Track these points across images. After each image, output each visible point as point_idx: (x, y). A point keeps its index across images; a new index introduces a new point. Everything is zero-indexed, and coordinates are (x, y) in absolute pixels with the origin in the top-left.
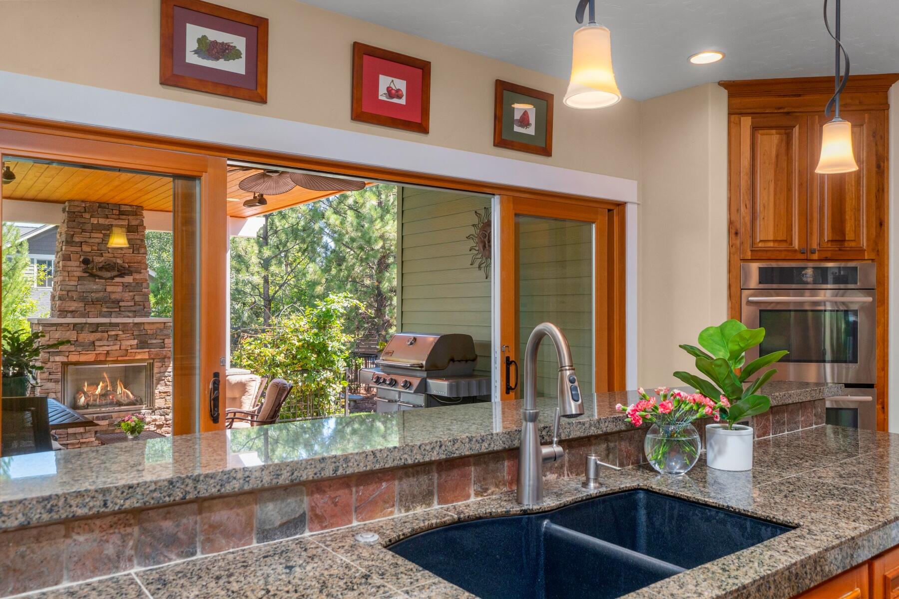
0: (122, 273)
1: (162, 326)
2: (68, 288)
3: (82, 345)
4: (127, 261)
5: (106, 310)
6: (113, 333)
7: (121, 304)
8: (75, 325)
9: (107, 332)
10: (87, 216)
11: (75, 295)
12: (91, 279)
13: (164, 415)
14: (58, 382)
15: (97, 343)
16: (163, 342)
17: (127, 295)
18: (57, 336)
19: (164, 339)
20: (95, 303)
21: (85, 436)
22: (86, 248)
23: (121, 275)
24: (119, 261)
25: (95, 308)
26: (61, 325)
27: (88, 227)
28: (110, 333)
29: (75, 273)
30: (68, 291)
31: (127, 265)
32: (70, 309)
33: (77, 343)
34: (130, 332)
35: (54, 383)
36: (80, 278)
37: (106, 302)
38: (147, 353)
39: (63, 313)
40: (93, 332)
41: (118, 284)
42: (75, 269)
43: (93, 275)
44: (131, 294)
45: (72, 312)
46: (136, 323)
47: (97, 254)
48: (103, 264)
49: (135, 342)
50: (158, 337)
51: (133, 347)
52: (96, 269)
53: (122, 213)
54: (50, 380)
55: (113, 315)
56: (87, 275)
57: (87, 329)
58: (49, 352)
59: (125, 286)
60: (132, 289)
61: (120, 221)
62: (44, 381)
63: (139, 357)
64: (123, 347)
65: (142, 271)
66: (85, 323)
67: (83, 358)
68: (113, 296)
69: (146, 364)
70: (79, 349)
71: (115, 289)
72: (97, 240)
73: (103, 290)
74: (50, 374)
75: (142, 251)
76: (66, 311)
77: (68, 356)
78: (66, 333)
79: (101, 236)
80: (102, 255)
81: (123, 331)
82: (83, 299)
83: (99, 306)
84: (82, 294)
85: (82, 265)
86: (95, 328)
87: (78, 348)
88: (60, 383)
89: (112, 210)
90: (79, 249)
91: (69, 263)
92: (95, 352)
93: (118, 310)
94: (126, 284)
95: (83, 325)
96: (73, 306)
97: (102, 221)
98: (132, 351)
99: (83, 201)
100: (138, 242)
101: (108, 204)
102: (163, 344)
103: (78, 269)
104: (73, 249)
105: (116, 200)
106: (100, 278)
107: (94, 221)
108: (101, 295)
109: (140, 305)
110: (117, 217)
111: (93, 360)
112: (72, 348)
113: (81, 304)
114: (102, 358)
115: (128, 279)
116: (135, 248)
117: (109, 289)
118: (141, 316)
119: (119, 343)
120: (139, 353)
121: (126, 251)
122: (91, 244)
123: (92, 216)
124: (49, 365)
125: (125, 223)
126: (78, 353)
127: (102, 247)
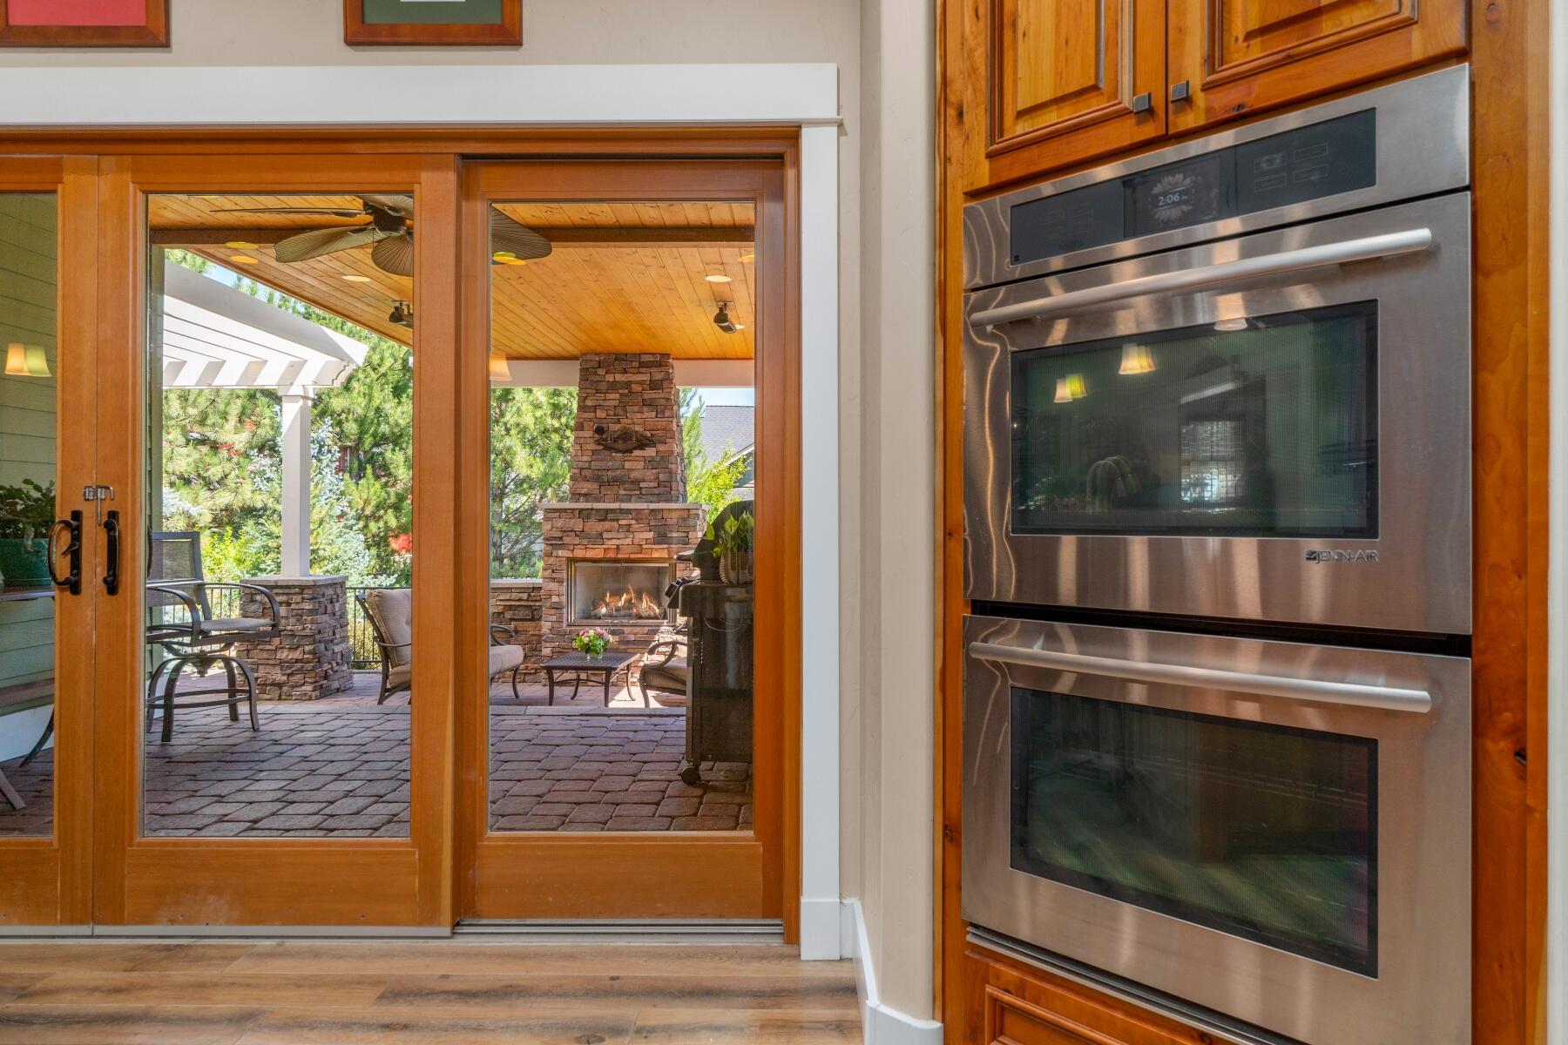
0: (643, 443)
1: (685, 514)
2: (580, 464)
3: (588, 537)
4: (649, 428)
5: (622, 492)
6: (624, 522)
7: (642, 485)
8: (581, 511)
9: (618, 520)
10: (601, 372)
11: (588, 473)
12: (607, 452)
14: (563, 582)
15: (605, 535)
16: (687, 537)
17: (650, 474)
18: (561, 525)
19: (688, 532)
20: (611, 483)
22: (601, 414)
23: (641, 446)
24: (638, 428)
25: (611, 490)
26: (569, 510)
27: (603, 386)
28: (620, 522)
29: (587, 445)
30: (581, 469)
31: (648, 434)
32: (583, 492)
33: (583, 534)
34: (644, 521)
35: (557, 584)
36: (594, 452)
37: (624, 482)
38: (666, 550)
39: (576, 496)
40: (601, 520)
41: (637, 458)
43: (607, 448)
44: (654, 471)
45: (585, 495)
46: (653, 510)
47: (612, 421)
48: (619, 433)
49: (651, 535)
50: (680, 529)
51: (649, 541)
52: (611, 440)
53: (643, 365)
54: (553, 580)
55: (633, 498)
56: (601, 447)
57: (593, 517)
58: (552, 545)
59: (649, 462)
60: (655, 464)
61: (641, 375)
62: (547, 580)
63: (656, 555)
64: (636, 542)
65: (668, 440)
66: (592, 509)
67: (590, 554)
68: (633, 475)
69: (667, 565)
70: (585, 542)
71: (636, 464)
72: (615, 403)
73: (621, 467)
74: (553, 571)
75: (667, 413)
76: (579, 494)
77: (572, 551)
78: (570, 522)
79: (617, 396)
80: (619, 422)
81: (637, 520)
82: (596, 479)
83: (616, 488)
84: (596, 472)
85: (596, 436)
86: (604, 515)
87: (583, 541)
89: (631, 361)
90: (593, 415)
91: (581, 434)
92: (603, 547)
93: (638, 492)
94: (649, 459)
95: (589, 511)
96: (586, 487)
97: (619, 377)
98: (647, 546)
99: (596, 354)
100: (663, 402)
101: (626, 354)
102: (686, 539)
103: (592, 441)
104: (586, 415)
105: (635, 349)
106: (618, 451)
107: (610, 378)
108: (618, 473)
109: (665, 487)
110: (636, 370)
111: (601, 556)
112: (578, 541)
113: (595, 486)
114: (611, 555)
115: (650, 452)
117: (628, 465)
118: (667, 501)
119: (631, 536)
120: (656, 549)
121: (649, 414)
122: (606, 408)
123: (606, 373)
124: (551, 560)
125: (646, 378)
126: (584, 547)
127: (620, 411)
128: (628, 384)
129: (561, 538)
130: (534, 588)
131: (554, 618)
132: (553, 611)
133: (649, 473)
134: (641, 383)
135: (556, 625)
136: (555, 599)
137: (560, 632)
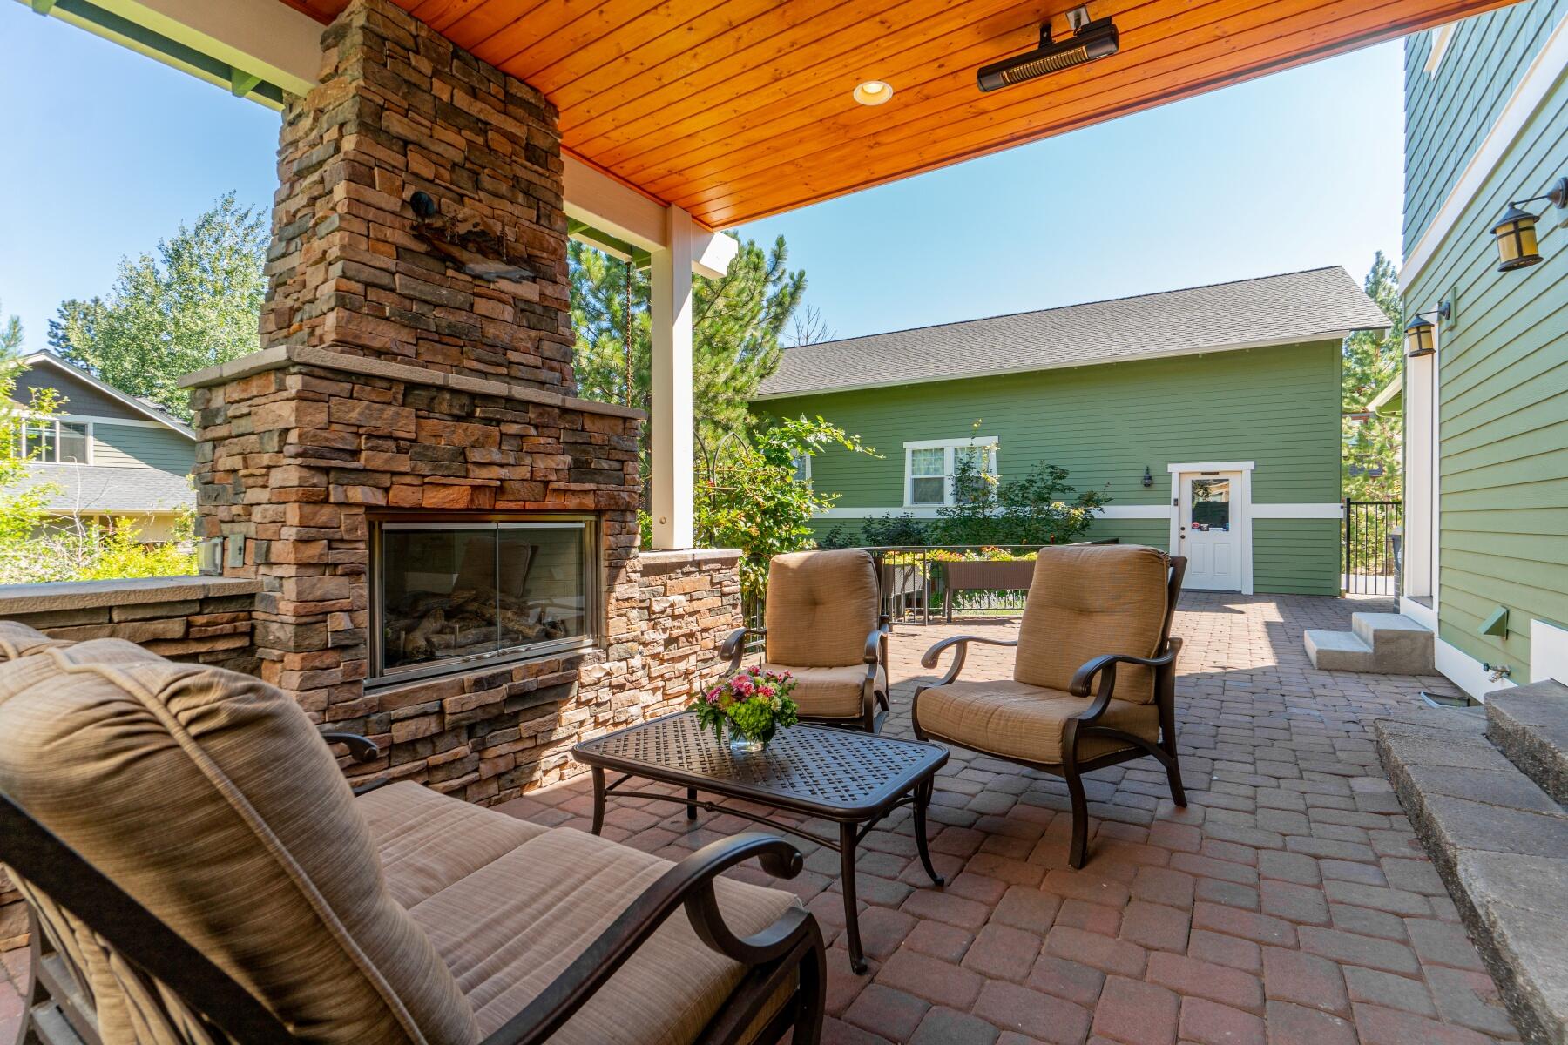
1: (619, 426)
2: (369, 274)
3: (430, 455)
6: (514, 429)
7: (515, 356)
8: (411, 386)
9: (498, 422)
10: (422, 65)
11: (388, 303)
12: (434, 263)
13: (626, 659)
14: (359, 574)
15: (473, 455)
16: (623, 469)
17: (525, 337)
18: (354, 416)
19: (623, 462)
20: (445, 339)
21: (441, 744)
22: (420, 165)
24: (508, 233)
25: (446, 356)
26: (367, 378)
27: (426, 102)
28: (505, 428)
29: (389, 232)
30: (367, 285)
31: (520, 245)
32: (377, 342)
33: (416, 448)
34: (553, 431)
35: (346, 580)
36: (403, 251)
37: (474, 343)
38: (590, 495)
40: (458, 418)
41: (503, 298)
42: (389, 219)
43: (438, 252)
44: (533, 333)
47: (449, 193)
48: (470, 226)
49: (566, 460)
50: (613, 454)
51: (561, 474)
52: (450, 237)
53: (513, 99)
54: (330, 568)
56: (423, 248)
57: (445, 407)
58: (326, 471)
59: (521, 308)
60: (535, 319)
61: (510, 120)
62: (311, 571)
63: (572, 503)
64: (537, 473)
65: (558, 277)
66: (441, 388)
67: (434, 499)
68: (491, 331)
69: (582, 525)
70: (424, 468)
71: (496, 310)
72: (455, 155)
73: (467, 306)
74: (331, 544)
77: (387, 490)
78: (382, 411)
79: (459, 141)
80: (462, 201)
81: (536, 427)
82: (411, 322)
83: (454, 346)
84: (407, 302)
85: (410, 214)
86: (468, 406)
87: (421, 464)
88: (364, 578)
89: (489, 81)
90: (398, 160)
91: (369, 195)
92: (469, 482)
93: (504, 370)
94: (522, 305)
95: (434, 390)
97: (462, 100)
98: (559, 485)
100: (548, 196)
101: (477, 55)
102: (622, 473)
103: (398, 222)
104: (382, 153)
106: (460, 267)
107: (442, 90)
108: (461, 317)
109: (552, 369)
110: (501, 105)
111: (462, 504)
112: (404, 464)
113: (406, 335)
114: (484, 501)
115: (529, 291)
116: (542, 210)
117: (483, 306)
119: (528, 460)
120: (574, 492)
121: (522, 212)
122: (434, 157)
123: (436, 73)
124: (325, 514)
125: (519, 131)
126: (417, 481)
127: (464, 178)
128: (483, 127)
129: (355, 454)
130: (206, 602)
131: (336, 676)
132: (329, 658)
133: (522, 333)
134: (512, 138)
135: (343, 694)
136: (340, 622)
137: (354, 709)
